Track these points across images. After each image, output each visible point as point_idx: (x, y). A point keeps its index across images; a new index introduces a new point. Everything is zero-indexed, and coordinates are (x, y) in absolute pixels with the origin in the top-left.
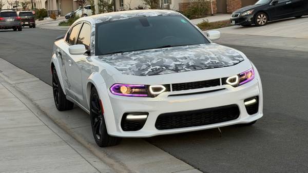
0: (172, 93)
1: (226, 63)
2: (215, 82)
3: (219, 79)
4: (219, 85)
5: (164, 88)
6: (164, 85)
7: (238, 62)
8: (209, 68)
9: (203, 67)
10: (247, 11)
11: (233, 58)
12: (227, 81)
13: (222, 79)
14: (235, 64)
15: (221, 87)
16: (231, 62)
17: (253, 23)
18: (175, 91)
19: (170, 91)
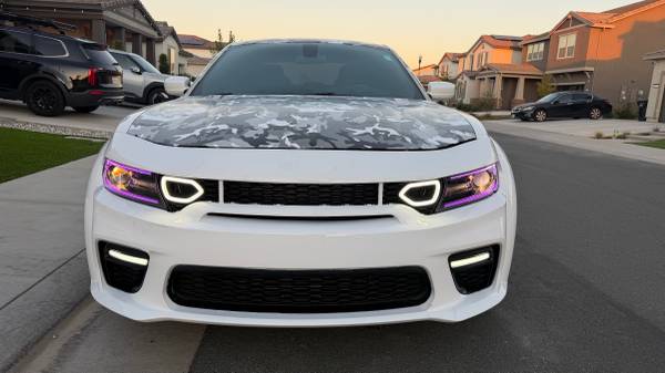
0: (221, 206)
1: (415, 140)
2: (362, 193)
3: (376, 186)
4: (376, 202)
5: (201, 191)
6: (202, 182)
7: (456, 142)
8: (358, 147)
9: (341, 142)
10: (528, 107)
11: (445, 130)
12: (402, 194)
13: (387, 185)
14: (443, 147)
15: (380, 209)
16: (435, 140)
17: (533, 118)
18: (233, 204)
19: (216, 199)
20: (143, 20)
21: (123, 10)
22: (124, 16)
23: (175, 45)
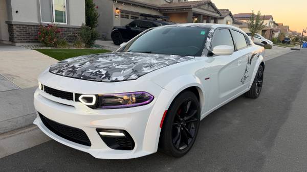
0: (42, 93)
3: (72, 93)
12: (80, 98)
15: (74, 103)
20: (212, 10)
21: (202, 7)
22: (203, 9)
23: (231, 19)
